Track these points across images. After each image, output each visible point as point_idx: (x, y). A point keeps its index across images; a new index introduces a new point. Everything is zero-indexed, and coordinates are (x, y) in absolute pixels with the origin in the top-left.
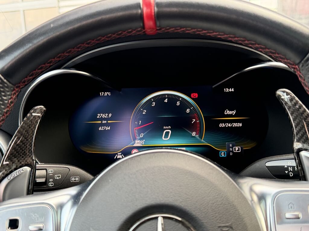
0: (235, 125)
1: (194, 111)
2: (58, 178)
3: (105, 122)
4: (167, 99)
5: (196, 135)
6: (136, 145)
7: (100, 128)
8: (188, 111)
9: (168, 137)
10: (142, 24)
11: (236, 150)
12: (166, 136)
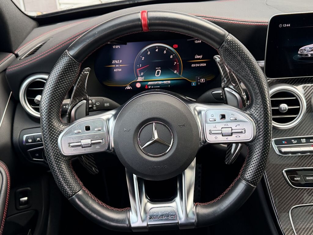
0: (202, 65)
1: (176, 56)
2: (98, 105)
3: (118, 66)
4: (157, 49)
5: (177, 72)
6: (138, 80)
7: (115, 70)
8: (171, 57)
9: (159, 75)
10: (141, 29)
11: (202, 81)
12: (158, 74)
